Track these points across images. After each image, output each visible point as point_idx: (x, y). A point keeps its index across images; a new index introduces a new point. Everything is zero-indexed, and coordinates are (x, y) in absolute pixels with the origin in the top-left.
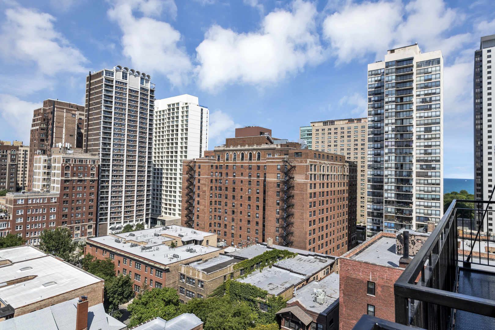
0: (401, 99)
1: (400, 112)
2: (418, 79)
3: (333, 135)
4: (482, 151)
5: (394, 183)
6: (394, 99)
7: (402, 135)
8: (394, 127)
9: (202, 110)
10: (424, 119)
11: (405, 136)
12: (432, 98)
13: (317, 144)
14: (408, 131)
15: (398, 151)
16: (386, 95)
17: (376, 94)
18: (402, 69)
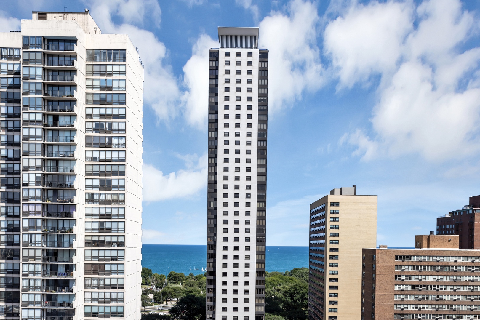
0: (54, 120)
1: (52, 145)
2: (90, 83)
4: (215, 217)
5: (40, 288)
6: (39, 117)
7: (56, 192)
8: (40, 175)
10: (98, 163)
11: (61, 194)
12: (113, 124)
14: (66, 185)
15: (50, 225)
16: (24, 106)
17: (9, 101)
18: (56, 58)
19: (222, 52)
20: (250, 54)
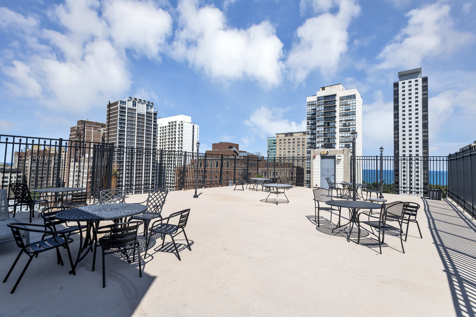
0: (328, 124)
1: (327, 133)
2: (341, 109)
3: (291, 144)
6: (323, 124)
8: (323, 144)
9: (193, 126)
10: (344, 138)
12: (350, 123)
13: (280, 151)
16: (317, 121)
17: (312, 119)
18: (328, 103)
19: (400, 83)
20: (417, 81)
